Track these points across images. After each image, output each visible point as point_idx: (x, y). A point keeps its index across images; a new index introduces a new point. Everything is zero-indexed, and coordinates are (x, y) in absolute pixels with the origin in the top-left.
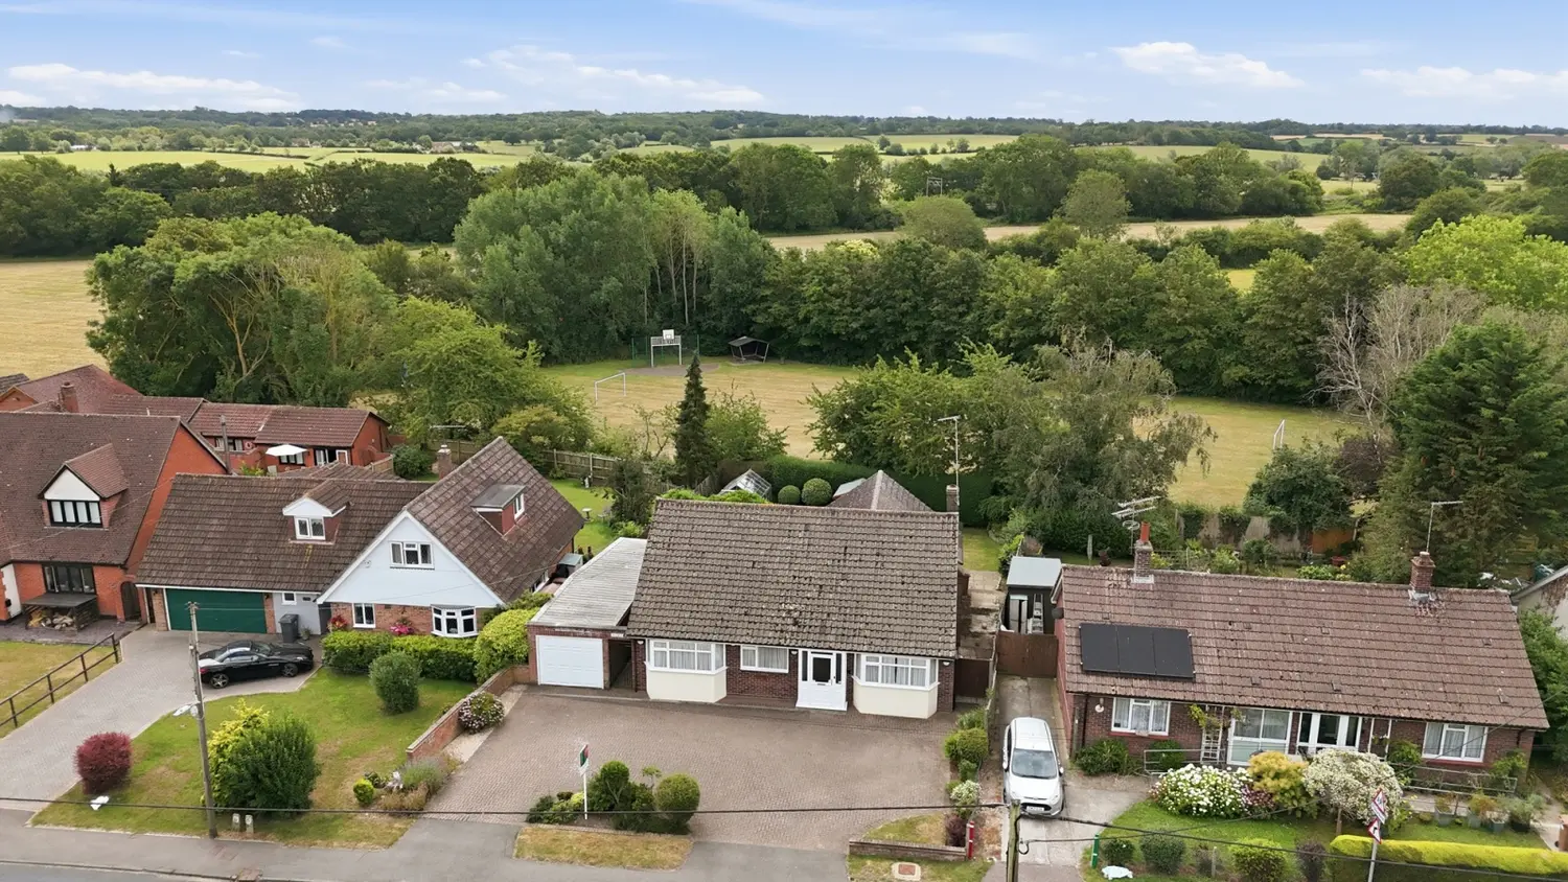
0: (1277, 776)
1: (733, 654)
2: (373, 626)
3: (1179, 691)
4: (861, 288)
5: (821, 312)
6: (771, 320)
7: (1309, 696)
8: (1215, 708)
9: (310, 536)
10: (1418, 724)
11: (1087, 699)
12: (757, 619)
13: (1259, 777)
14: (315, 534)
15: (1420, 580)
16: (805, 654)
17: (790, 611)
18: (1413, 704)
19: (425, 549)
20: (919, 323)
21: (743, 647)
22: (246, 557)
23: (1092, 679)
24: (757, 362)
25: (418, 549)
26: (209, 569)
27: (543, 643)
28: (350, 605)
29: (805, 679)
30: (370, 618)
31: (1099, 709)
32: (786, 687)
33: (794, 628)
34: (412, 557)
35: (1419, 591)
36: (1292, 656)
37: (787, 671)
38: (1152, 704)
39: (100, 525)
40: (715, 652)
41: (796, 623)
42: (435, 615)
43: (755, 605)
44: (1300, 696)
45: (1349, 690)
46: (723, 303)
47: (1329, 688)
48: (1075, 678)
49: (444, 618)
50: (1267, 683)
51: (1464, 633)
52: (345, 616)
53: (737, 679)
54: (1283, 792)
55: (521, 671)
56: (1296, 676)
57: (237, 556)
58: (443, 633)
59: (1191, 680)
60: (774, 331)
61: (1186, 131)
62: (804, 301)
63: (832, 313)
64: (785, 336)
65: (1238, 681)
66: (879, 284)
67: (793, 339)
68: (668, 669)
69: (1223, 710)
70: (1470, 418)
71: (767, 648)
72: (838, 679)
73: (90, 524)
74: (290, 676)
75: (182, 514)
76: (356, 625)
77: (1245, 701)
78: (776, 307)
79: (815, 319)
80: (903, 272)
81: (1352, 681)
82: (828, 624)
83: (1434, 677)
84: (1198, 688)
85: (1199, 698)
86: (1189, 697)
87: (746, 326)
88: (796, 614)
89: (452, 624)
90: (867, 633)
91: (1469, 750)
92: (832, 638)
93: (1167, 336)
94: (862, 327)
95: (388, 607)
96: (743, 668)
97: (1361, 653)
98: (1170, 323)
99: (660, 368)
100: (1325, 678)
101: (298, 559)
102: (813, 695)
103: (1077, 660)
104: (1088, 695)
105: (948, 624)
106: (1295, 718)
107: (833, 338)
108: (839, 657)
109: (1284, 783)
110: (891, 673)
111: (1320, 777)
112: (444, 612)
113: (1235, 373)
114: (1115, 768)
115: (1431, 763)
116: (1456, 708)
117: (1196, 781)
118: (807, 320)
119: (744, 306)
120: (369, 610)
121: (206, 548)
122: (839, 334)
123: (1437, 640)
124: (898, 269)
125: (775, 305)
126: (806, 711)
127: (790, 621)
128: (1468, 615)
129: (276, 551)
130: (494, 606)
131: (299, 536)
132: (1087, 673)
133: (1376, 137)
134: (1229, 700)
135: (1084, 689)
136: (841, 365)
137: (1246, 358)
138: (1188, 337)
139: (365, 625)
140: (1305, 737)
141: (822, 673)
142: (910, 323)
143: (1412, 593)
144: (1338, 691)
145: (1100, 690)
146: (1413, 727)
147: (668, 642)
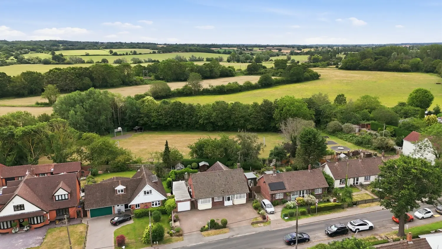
0: (300, 200)
1: (213, 199)
2: (139, 208)
3: (284, 191)
4: (167, 114)
5: (157, 119)
6: (144, 122)
7: (301, 188)
8: (289, 192)
9: (121, 193)
10: (314, 189)
11: (272, 195)
12: (217, 192)
13: (298, 201)
14: (121, 192)
15: (310, 169)
16: (226, 197)
17: (221, 190)
18: (313, 187)
19: (151, 191)
20: (182, 120)
21: (215, 197)
22: (108, 199)
23: (273, 192)
24: (141, 132)
25: (149, 191)
26: (101, 203)
27: (179, 204)
28: (135, 205)
29: (226, 201)
30: (139, 207)
31: (274, 196)
32: (223, 202)
33: (223, 193)
34: (148, 193)
35: (310, 170)
36: (297, 183)
37: (222, 200)
38: (281, 194)
39: (68, 199)
40: (211, 199)
41: (223, 192)
42: (152, 203)
43: (215, 190)
44: (300, 188)
45: (305, 186)
46: (130, 119)
47: (303, 187)
48: (270, 192)
49: (154, 204)
50: (295, 187)
51: (316, 175)
52: (134, 207)
53: (214, 204)
54: (302, 202)
55: (175, 210)
56: (298, 186)
57: (106, 200)
58: (155, 206)
59: (285, 189)
60: (145, 124)
61: (192, 48)
62: (152, 117)
63: (160, 119)
64: (147, 125)
65: (291, 188)
66: (171, 112)
67: (150, 126)
68: (203, 204)
69: (290, 193)
70: (310, 143)
71: (219, 197)
72: (231, 200)
73: (65, 199)
74: (129, 220)
75: (89, 193)
76: (136, 208)
77: (293, 191)
78: (145, 119)
79: (156, 121)
80: (177, 109)
81: (305, 185)
82: (228, 191)
83: (314, 182)
84: (287, 190)
85: (287, 191)
86: (286, 191)
87: (137, 124)
88: (223, 190)
89: (156, 204)
90: (235, 191)
91: (320, 192)
92: (230, 193)
93: (236, 120)
94: (168, 122)
95: (143, 203)
96: (215, 201)
97: (305, 181)
98: (236, 118)
99: (118, 137)
100: (302, 185)
101: (119, 198)
102: (227, 203)
103: (270, 189)
104: (272, 194)
105: (247, 187)
106: (299, 192)
107: (160, 125)
108: (231, 196)
109: (302, 201)
110: (240, 197)
111: (307, 199)
112: (155, 202)
113: (250, 127)
114: (278, 204)
115: (316, 194)
116: (318, 186)
117: (291, 203)
118: (154, 121)
119: (136, 119)
120: (139, 205)
121: (98, 199)
122: (162, 124)
123: (313, 177)
124: (175, 109)
125: (145, 118)
126: (226, 206)
127: (222, 192)
128: (316, 173)
129: (114, 197)
130: (164, 199)
131: (118, 193)
132: (272, 191)
133: (235, 49)
134: (291, 191)
135: (272, 193)
136: (163, 131)
137: (251, 124)
138: (240, 120)
139: (138, 208)
140: (301, 194)
141: (229, 199)
142: (179, 121)
143: (309, 171)
144: (304, 187)
145: (273, 193)
146: (313, 190)
147: (203, 199)
